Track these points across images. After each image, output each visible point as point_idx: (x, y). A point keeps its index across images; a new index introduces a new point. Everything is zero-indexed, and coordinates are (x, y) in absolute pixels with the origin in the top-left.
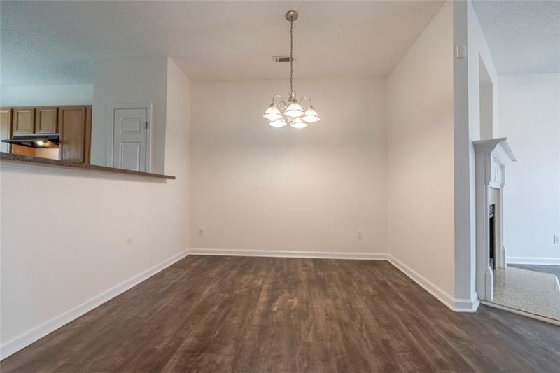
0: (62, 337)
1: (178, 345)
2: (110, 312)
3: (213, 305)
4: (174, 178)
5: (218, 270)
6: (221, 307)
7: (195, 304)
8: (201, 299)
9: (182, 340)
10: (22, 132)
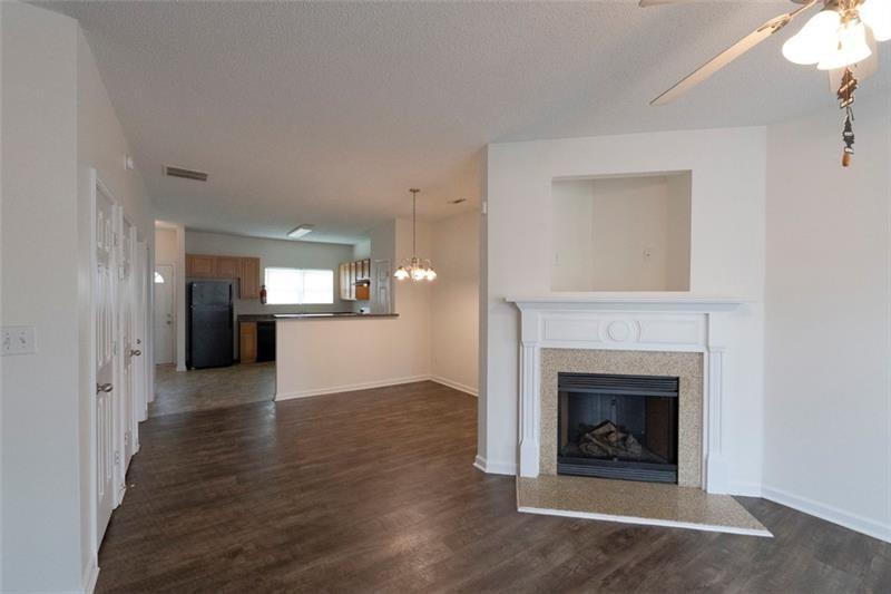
4: (398, 315)
10: (359, 278)
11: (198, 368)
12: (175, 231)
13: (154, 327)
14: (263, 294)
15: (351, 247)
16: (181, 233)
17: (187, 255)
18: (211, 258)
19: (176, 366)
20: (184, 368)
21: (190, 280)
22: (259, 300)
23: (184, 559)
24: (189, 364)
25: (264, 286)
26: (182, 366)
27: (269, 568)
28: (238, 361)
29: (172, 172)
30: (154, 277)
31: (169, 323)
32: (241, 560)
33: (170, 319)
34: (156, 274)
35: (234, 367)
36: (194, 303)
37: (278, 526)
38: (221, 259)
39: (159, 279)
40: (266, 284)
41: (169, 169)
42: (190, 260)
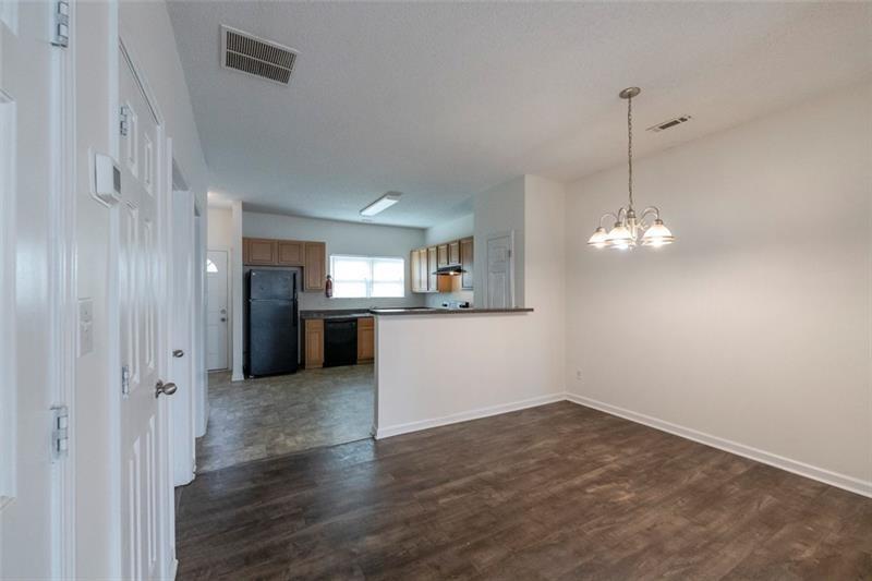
0: (429, 435)
1: (479, 472)
2: (461, 429)
3: (533, 458)
4: (532, 310)
5: (579, 427)
6: (538, 463)
7: (520, 450)
8: (529, 449)
9: (485, 470)
10: (443, 265)
11: (257, 376)
12: (230, 210)
13: (206, 325)
14: (328, 285)
15: (423, 231)
16: (237, 209)
17: (244, 239)
19: (231, 372)
20: (241, 376)
21: (248, 269)
22: (323, 293)
24: (247, 371)
25: (329, 277)
26: (238, 375)
28: (302, 366)
30: (206, 266)
31: (223, 320)
33: (223, 316)
34: (209, 261)
35: (299, 374)
36: (253, 296)
38: (282, 244)
39: (212, 268)
40: (331, 274)
41: (234, 40)
42: (249, 244)
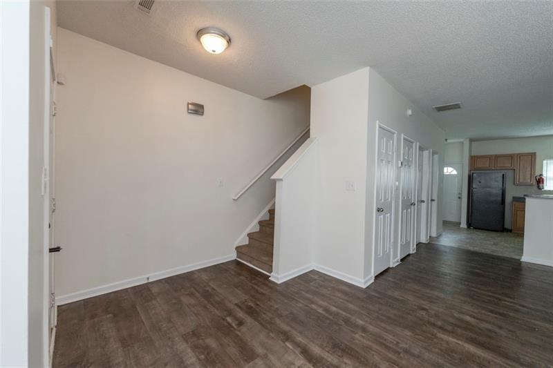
11: (475, 228)
12: (463, 143)
14: (540, 181)
16: (467, 143)
18: (490, 157)
19: (460, 224)
20: (466, 227)
21: (471, 172)
22: (535, 187)
23: (401, 296)
24: (469, 225)
25: (540, 175)
26: (464, 225)
27: (434, 325)
28: (510, 230)
29: (440, 109)
31: (459, 198)
32: (424, 313)
33: (460, 196)
36: (474, 186)
37: (455, 315)
38: (497, 157)
40: (544, 173)
42: (473, 159)
